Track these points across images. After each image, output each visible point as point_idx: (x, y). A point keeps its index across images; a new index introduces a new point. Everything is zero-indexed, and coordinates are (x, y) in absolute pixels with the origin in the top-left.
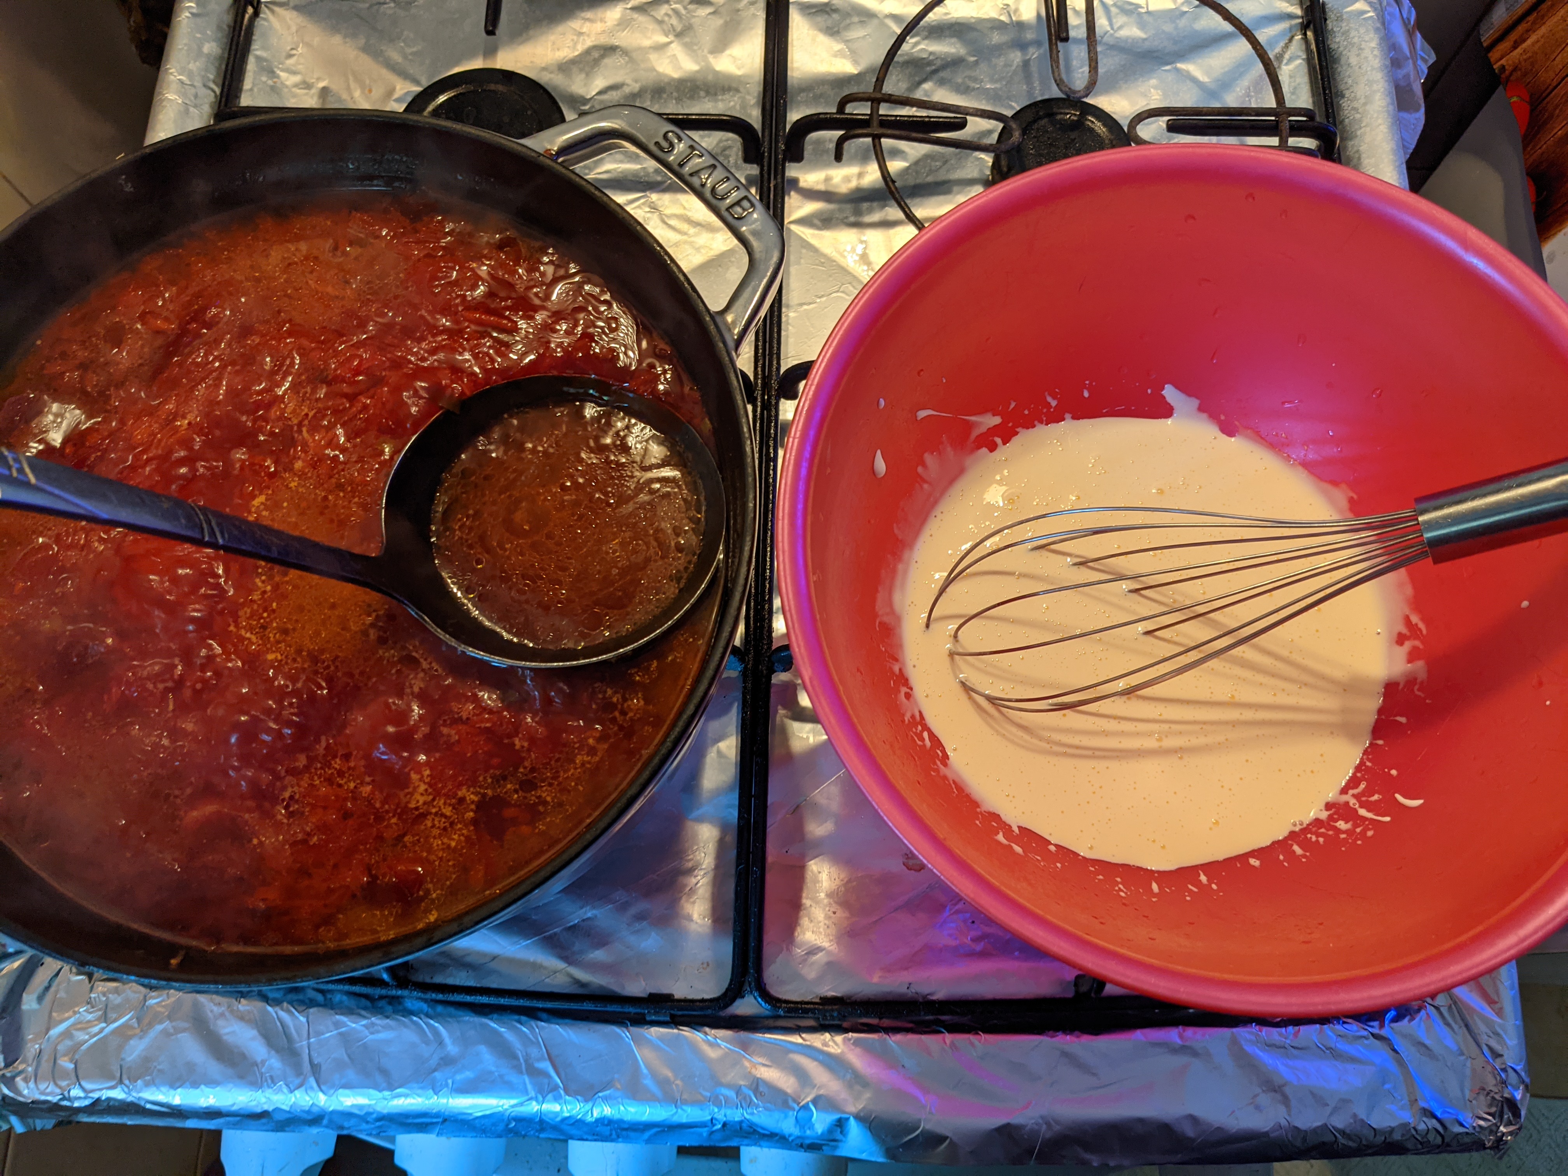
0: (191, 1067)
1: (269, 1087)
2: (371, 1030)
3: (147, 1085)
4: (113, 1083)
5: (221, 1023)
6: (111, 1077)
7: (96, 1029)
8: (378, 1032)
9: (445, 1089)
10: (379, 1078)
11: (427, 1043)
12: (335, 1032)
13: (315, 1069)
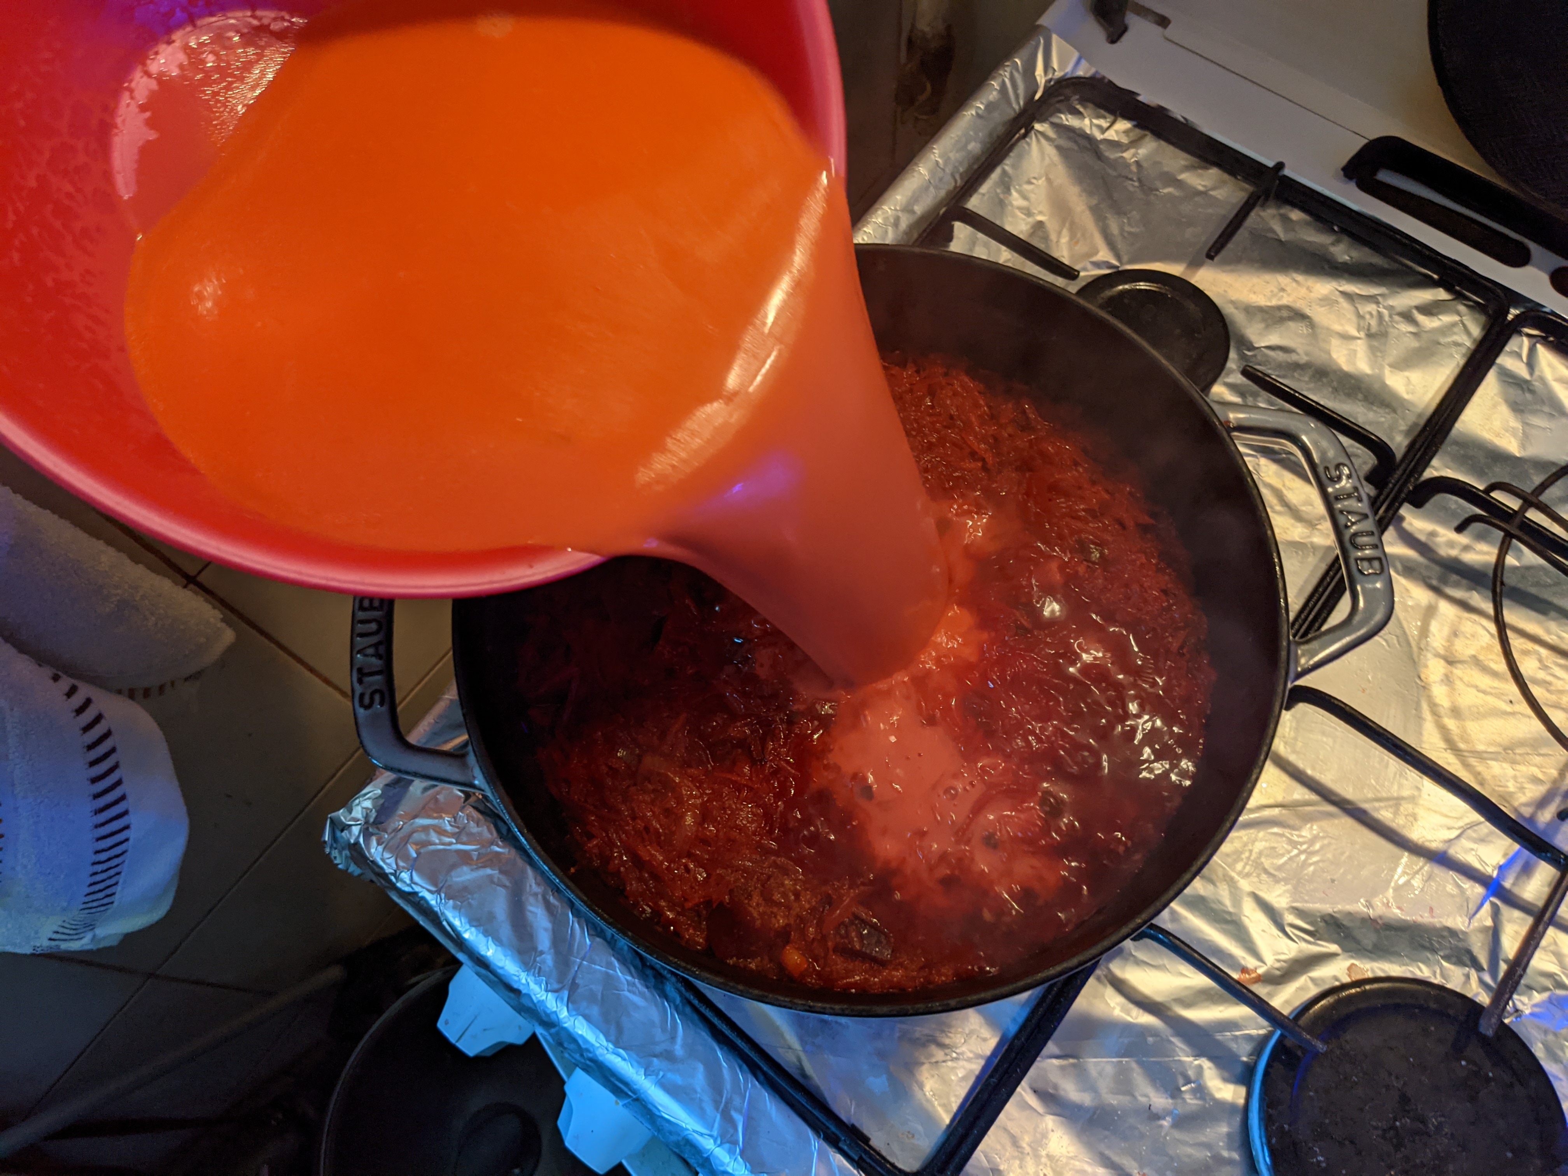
0: (491, 917)
1: (534, 975)
2: (630, 988)
3: (455, 907)
4: (433, 889)
5: (532, 900)
6: (435, 885)
7: (447, 840)
8: (634, 993)
9: (654, 1077)
10: (613, 1030)
11: (664, 1030)
12: (604, 969)
13: (573, 987)
